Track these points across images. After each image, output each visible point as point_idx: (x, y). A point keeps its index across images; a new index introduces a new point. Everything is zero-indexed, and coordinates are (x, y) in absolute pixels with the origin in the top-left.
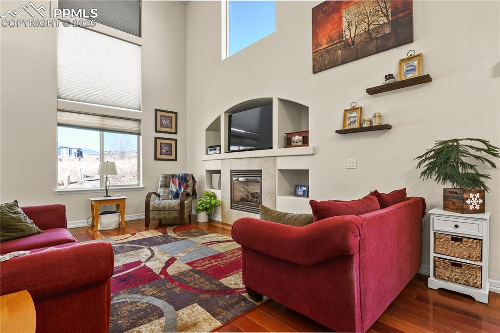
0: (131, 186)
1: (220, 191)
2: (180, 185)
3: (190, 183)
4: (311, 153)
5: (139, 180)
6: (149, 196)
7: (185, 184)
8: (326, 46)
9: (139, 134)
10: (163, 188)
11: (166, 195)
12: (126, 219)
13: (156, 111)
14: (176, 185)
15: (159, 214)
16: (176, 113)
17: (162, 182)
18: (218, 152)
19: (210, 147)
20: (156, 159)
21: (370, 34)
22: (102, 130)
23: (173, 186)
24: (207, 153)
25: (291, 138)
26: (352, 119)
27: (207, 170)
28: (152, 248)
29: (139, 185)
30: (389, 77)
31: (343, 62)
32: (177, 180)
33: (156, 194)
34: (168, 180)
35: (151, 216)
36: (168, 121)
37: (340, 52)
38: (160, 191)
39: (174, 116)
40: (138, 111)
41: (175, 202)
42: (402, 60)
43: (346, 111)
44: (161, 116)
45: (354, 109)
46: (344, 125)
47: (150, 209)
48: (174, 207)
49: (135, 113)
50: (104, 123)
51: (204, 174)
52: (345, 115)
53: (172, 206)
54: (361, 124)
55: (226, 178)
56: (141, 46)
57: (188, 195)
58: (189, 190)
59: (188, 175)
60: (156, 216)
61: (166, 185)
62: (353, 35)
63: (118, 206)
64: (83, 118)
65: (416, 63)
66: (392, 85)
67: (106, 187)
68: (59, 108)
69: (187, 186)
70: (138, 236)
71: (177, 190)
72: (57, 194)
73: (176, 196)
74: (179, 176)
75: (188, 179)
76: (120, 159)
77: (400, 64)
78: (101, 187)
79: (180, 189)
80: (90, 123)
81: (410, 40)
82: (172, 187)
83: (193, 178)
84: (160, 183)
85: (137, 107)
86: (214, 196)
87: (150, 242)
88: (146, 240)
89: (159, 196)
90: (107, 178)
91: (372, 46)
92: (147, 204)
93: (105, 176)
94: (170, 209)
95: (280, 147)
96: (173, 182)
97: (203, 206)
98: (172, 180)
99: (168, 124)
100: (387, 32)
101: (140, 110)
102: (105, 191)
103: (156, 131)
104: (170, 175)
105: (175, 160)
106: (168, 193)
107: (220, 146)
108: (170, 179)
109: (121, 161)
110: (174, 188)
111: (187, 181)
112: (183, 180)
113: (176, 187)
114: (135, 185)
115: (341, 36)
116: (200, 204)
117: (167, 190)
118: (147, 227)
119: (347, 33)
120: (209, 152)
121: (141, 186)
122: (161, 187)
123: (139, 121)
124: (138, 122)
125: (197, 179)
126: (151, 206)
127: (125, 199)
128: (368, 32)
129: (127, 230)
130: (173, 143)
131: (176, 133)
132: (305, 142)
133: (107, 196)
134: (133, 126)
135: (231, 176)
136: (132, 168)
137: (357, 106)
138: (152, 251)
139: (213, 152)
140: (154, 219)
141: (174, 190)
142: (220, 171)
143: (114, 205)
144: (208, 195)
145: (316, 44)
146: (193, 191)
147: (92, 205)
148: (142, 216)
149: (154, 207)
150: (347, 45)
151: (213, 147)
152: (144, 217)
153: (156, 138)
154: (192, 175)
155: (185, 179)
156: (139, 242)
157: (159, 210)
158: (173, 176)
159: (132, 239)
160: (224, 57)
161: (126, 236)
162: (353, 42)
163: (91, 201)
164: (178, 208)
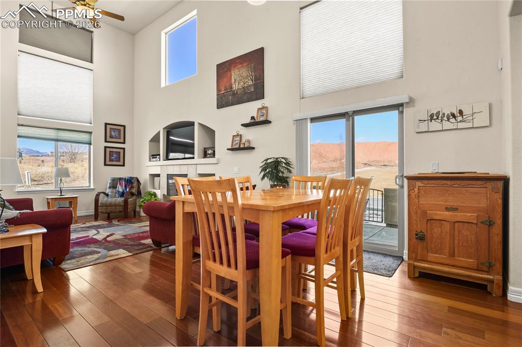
0: (83, 187)
1: (160, 190)
2: (126, 187)
3: (135, 184)
4: (216, 163)
5: (90, 182)
6: (98, 195)
7: (130, 186)
8: (224, 92)
9: (90, 144)
10: (111, 189)
11: (114, 194)
12: (78, 215)
13: (106, 124)
14: (122, 186)
15: (107, 209)
16: (124, 126)
17: (110, 184)
18: (158, 160)
19: (152, 155)
20: (105, 165)
21: (245, 90)
22: (57, 140)
23: (120, 188)
24: (150, 161)
25: (206, 152)
26: (237, 142)
27: (150, 174)
28: (98, 230)
29: (90, 186)
30: (253, 118)
31: (232, 104)
32: (123, 182)
33: (104, 193)
34: (115, 182)
35: (100, 210)
36: (116, 133)
37: (230, 97)
38: (108, 191)
39: (122, 128)
40: (89, 125)
41: (120, 200)
42: (259, 109)
43: (234, 136)
44: (110, 128)
45: (238, 135)
46: (232, 146)
47: (99, 205)
48: (119, 203)
49: (86, 126)
50: (59, 135)
51: (148, 177)
52: (233, 138)
53: (117, 202)
54: (240, 145)
55: (163, 180)
56: (92, 70)
57: (133, 194)
58: (134, 191)
59: (133, 178)
60: (104, 211)
61: (113, 186)
62: (237, 88)
63: (71, 203)
65: (264, 111)
66: (254, 123)
67: (60, 188)
68: (19, 123)
69: (132, 187)
70: (88, 224)
71: (123, 191)
72: (17, 193)
73: (122, 195)
74: (125, 179)
75: (133, 181)
76: (71, 162)
77: (258, 111)
78: (56, 188)
79: (126, 189)
80: (46, 135)
81: (263, 97)
82: (118, 188)
83: (138, 181)
84: (108, 185)
85: (89, 121)
86: (155, 195)
87: (97, 227)
88: (94, 226)
89: (107, 195)
90: (61, 180)
91: (245, 98)
92: (97, 201)
93: (60, 179)
94: (115, 205)
95: (199, 158)
96: (120, 184)
97: (144, 203)
98: (119, 182)
99: (117, 135)
100: (253, 90)
101: (91, 124)
102: (60, 191)
103: (106, 141)
104: (118, 178)
105: (124, 165)
106: (116, 193)
107: (159, 155)
108: (117, 181)
109: (72, 164)
110: (120, 189)
111: (133, 183)
112: (129, 181)
113: (122, 188)
114: (86, 187)
115: (231, 87)
116: (142, 201)
117: (114, 191)
118: (96, 219)
119: (234, 86)
120: (152, 160)
121: (92, 187)
122: (109, 188)
123: (90, 133)
125: (142, 182)
126: (99, 202)
127: (77, 197)
128: (244, 88)
129: (78, 221)
130: (122, 151)
131: (124, 143)
132: (213, 155)
133: (61, 195)
134: (85, 137)
135: (167, 179)
136: (84, 172)
137: (239, 134)
138: (98, 231)
139: (154, 160)
140: (102, 212)
141: (121, 190)
142: (160, 174)
143: (67, 202)
144: (150, 194)
145: (218, 90)
146: (138, 191)
147: (48, 203)
148: (92, 211)
149: (102, 203)
150: (234, 94)
151: (154, 156)
152: (93, 213)
153: (106, 147)
154: (137, 178)
155: (130, 181)
156: (89, 227)
157: (106, 205)
158: (120, 179)
159: (82, 226)
160: (163, 85)
161: (78, 225)
162: (237, 93)
163: (47, 198)
164: (122, 204)
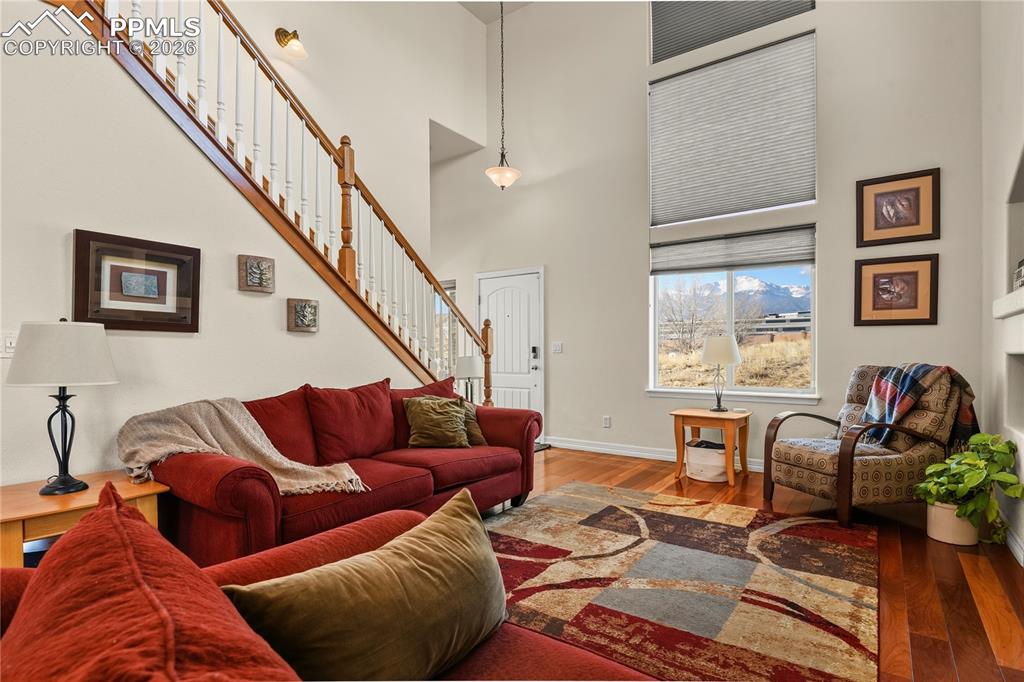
2: (892, 401)
6: (776, 422)
7: (909, 400)
9: (812, 260)
10: (854, 405)
13: (861, 185)
14: (882, 398)
17: (853, 389)
20: (859, 322)
22: (731, 266)
23: (874, 404)
24: (1010, 291)
27: (1008, 355)
29: (814, 393)
32: (891, 384)
34: (868, 384)
40: (805, 203)
41: (828, 452)
44: (876, 196)
47: (773, 455)
48: (821, 463)
51: (1004, 368)
60: (782, 477)
61: (859, 398)
64: (689, 251)
68: (652, 242)
69: (912, 407)
71: (883, 417)
72: (649, 395)
74: (900, 372)
79: (891, 413)
82: (871, 405)
83: (958, 382)
84: (849, 392)
89: (838, 426)
96: (878, 392)
98: (879, 382)
99: (903, 213)
102: (716, 398)
103: (859, 243)
104: (877, 369)
105: (933, 320)
106: (860, 421)
108: (873, 379)
110: (874, 409)
112: (909, 383)
113: (882, 407)
117: (861, 411)
121: (817, 393)
122: (848, 401)
123: (811, 227)
124: (808, 231)
131: (933, 236)
133: (719, 409)
134: (796, 243)
140: (778, 483)
141: (875, 414)
153: (860, 264)
154: (950, 372)
155: (914, 382)
157: (787, 461)
158: (884, 372)
164: (830, 469)
